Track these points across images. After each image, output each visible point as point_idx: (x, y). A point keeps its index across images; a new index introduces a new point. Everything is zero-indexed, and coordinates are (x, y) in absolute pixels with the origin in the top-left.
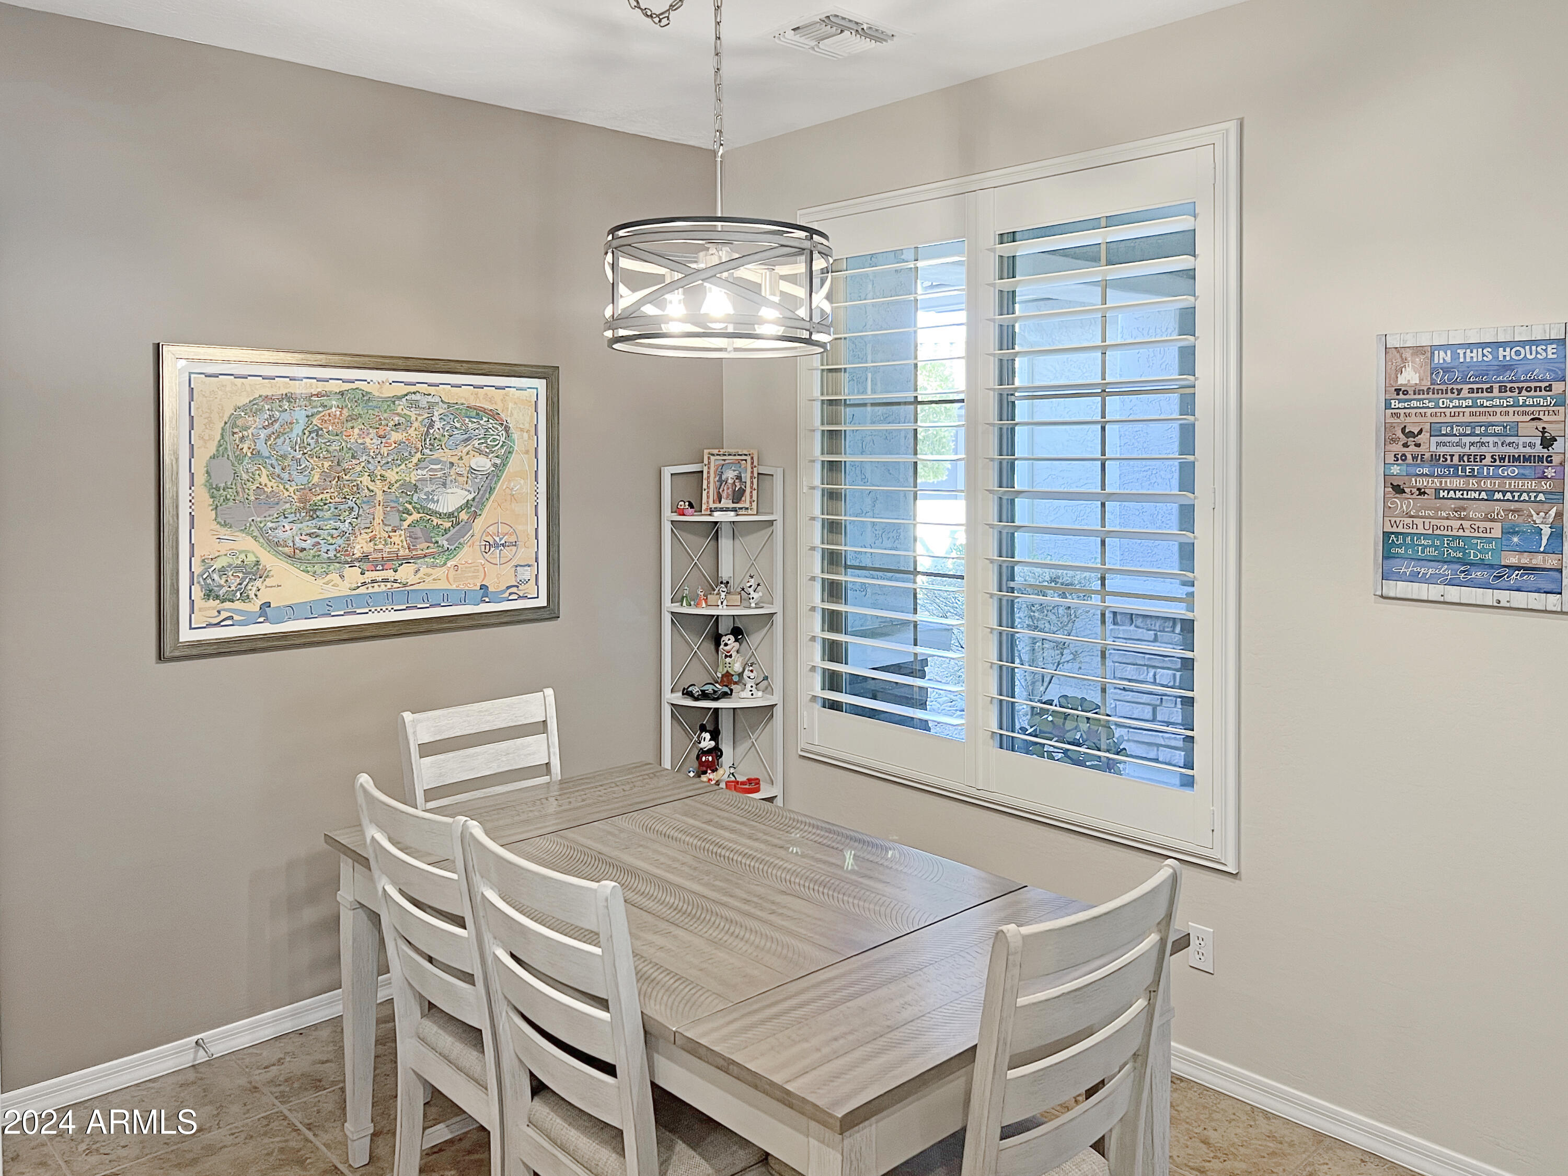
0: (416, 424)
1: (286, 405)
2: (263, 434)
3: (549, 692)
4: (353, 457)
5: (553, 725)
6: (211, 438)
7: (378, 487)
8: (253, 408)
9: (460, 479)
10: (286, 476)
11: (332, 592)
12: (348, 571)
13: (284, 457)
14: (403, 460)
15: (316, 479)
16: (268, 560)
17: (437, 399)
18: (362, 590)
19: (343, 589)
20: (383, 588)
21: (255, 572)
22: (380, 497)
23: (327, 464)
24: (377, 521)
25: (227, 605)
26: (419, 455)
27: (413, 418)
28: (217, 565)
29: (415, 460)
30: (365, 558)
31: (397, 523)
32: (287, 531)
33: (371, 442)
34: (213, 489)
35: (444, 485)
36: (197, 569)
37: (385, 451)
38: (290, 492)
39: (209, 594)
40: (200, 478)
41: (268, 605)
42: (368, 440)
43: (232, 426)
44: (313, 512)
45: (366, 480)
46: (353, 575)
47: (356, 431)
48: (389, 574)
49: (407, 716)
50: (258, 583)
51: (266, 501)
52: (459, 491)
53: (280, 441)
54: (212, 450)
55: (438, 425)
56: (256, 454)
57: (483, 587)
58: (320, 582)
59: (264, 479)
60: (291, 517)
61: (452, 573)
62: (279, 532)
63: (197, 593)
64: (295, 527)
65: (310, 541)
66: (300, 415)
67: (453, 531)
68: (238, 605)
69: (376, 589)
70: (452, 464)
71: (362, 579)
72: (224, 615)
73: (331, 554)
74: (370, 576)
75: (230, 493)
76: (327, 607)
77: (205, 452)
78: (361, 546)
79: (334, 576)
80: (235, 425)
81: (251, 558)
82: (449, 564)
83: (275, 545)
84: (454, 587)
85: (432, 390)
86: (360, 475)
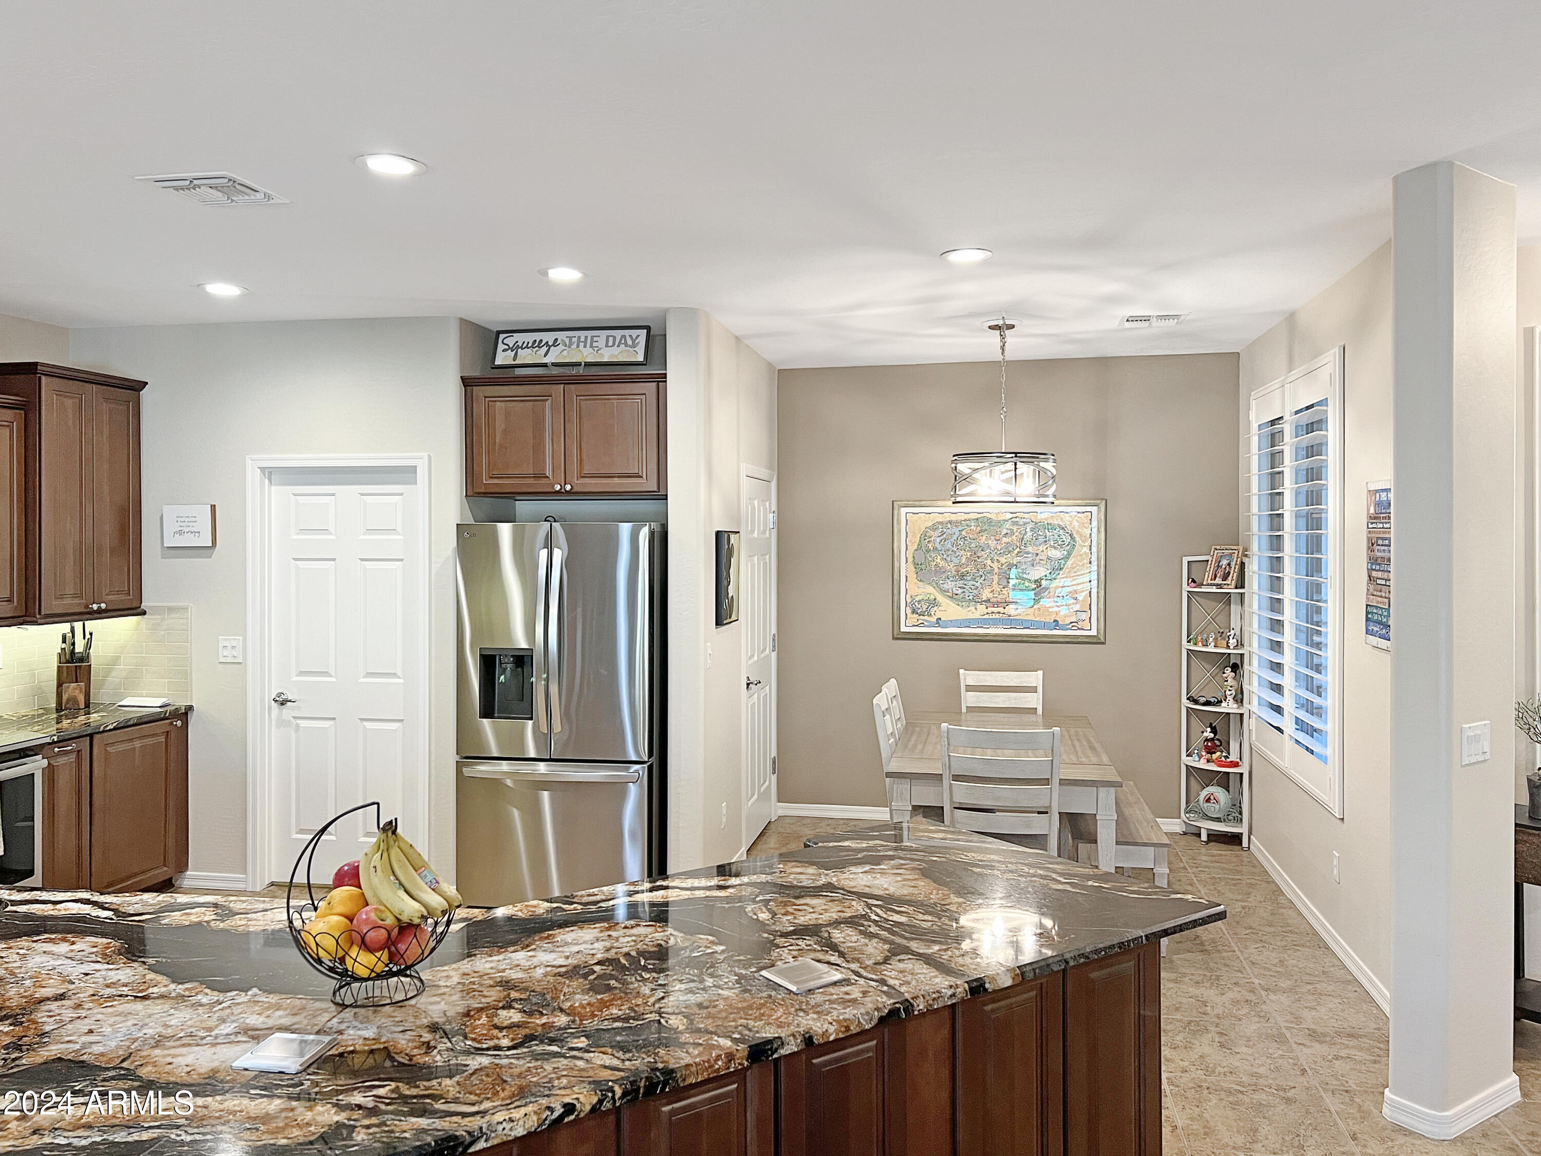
0: (1016, 534)
1: (949, 526)
2: (938, 540)
3: (1040, 673)
4: (982, 550)
5: (1040, 689)
6: (916, 542)
7: (995, 565)
8: (934, 528)
9: (1042, 562)
10: (949, 559)
11: (971, 616)
12: (978, 606)
13: (948, 550)
14: (1009, 552)
15: (963, 561)
16: (940, 598)
17: (1029, 521)
18: (987, 616)
19: (977, 615)
20: (997, 616)
21: (934, 603)
22: (996, 570)
23: (969, 554)
24: (994, 583)
25: (921, 617)
26: (1018, 550)
27: (1015, 530)
28: (917, 599)
29: (1016, 552)
30: (988, 601)
31: (1005, 584)
32: (949, 585)
33: (993, 543)
34: (916, 564)
35: (1033, 565)
36: (909, 600)
37: (999, 547)
38: (951, 568)
39: (914, 612)
40: (910, 560)
41: (940, 619)
42: (990, 542)
43: (924, 536)
44: (962, 577)
45: (989, 562)
46: (982, 608)
47: (984, 537)
48: (1001, 610)
49: (962, 671)
50: (935, 608)
51: (939, 571)
52: (1041, 568)
53: (946, 543)
54: (916, 547)
55: (1029, 534)
56: (935, 549)
57: (1055, 621)
58: (965, 611)
59: (939, 561)
60: (951, 579)
61: (1037, 612)
62: (945, 586)
63: (909, 611)
64: (953, 583)
65: (960, 591)
66: (956, 530)
67: (1037, 590)
68: (926, 618)
69: (994, 616)
70: (1037, 554)
71: (986, 611)
72: (920, 622)
73: (971, 598)
74: (990, 610)
75: (923, 567)
76: (968, 623)
77: (912, 549)
78: (986, 594)
79: (972, 608)
80: (925, 536)
81: (932, 597)
82: (1035, 607)
83: (943, 591)
84: (1038, 619)
85: (1026, 516)
86: (986, 559)
